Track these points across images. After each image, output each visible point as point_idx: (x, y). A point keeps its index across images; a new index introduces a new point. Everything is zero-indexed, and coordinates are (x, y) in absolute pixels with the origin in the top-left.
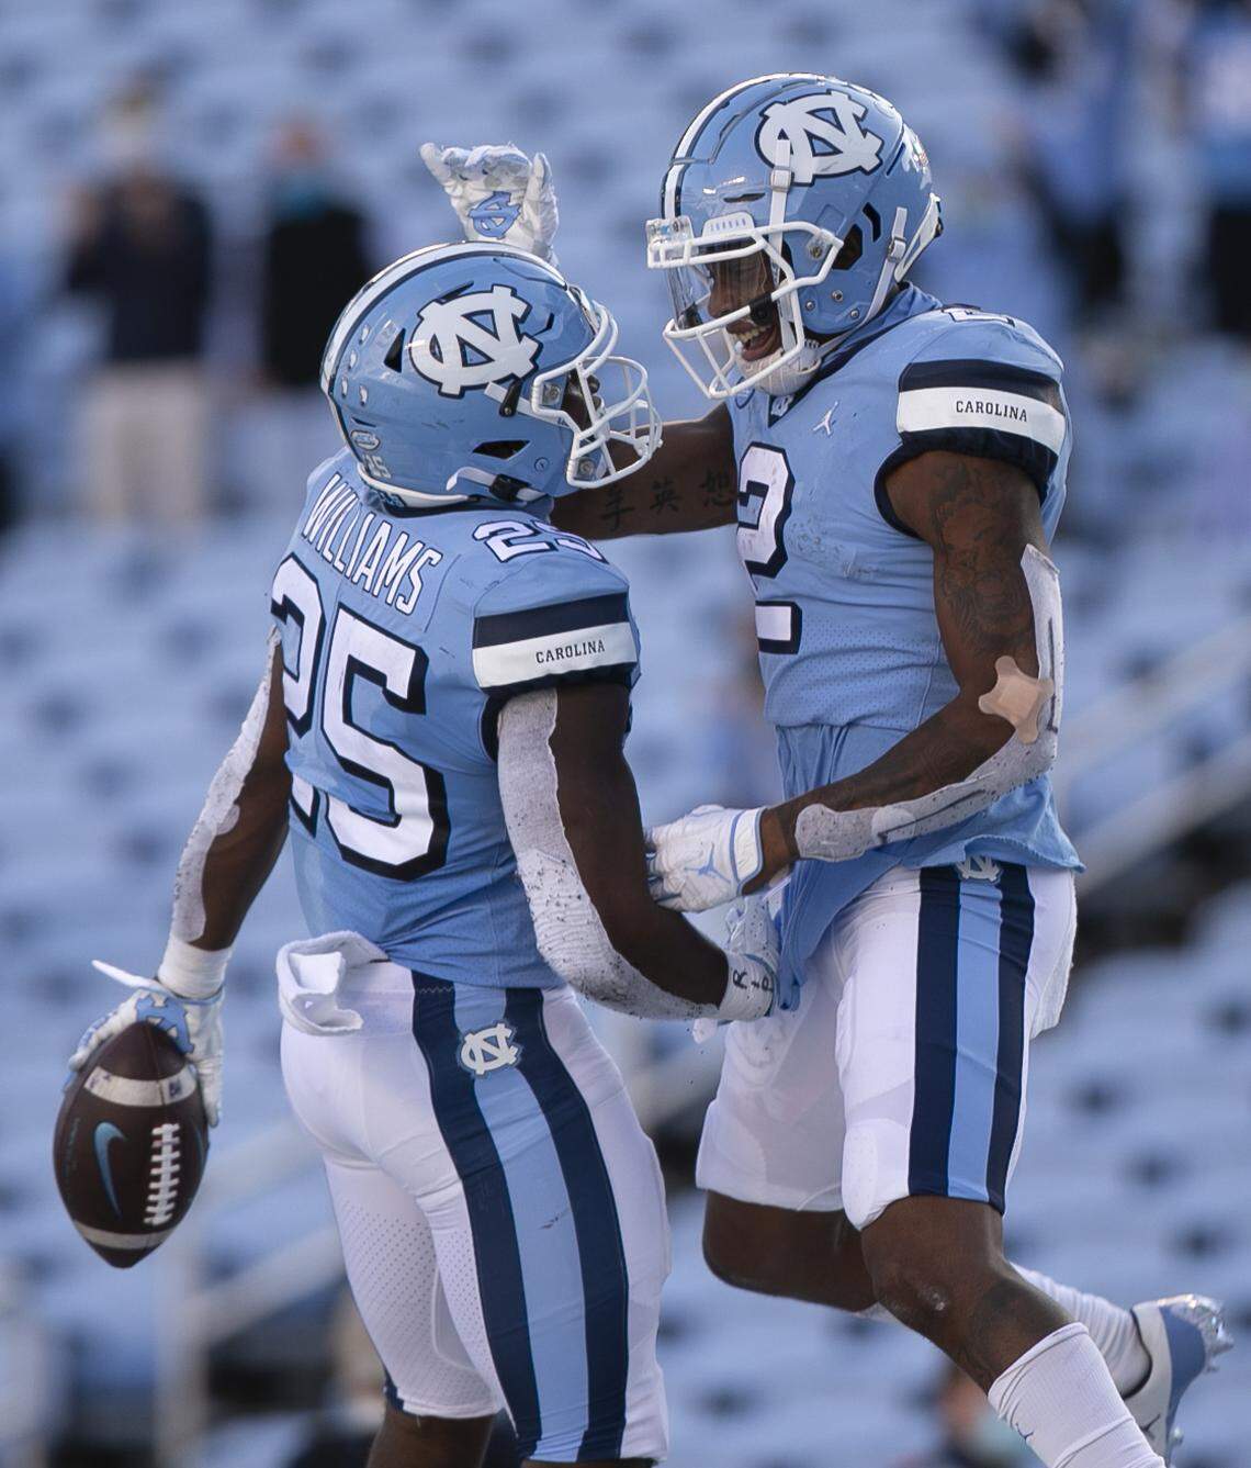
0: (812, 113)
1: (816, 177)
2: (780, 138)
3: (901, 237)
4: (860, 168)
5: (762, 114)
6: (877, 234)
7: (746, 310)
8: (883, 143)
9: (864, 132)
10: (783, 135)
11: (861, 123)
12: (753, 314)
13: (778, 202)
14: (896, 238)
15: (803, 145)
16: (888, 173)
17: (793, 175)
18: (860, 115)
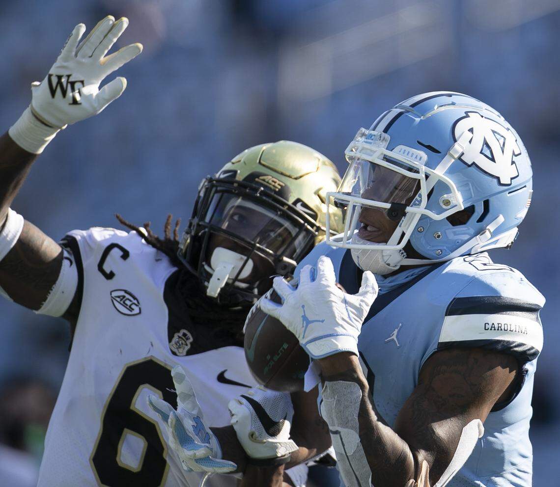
0: (494, 132)
1: (474, 164)
3: (492, 231)
4: (498, 178)
5: (466, 113)
6: (481, 220)
7: (388, 206)
8: (518, 176)
9: (513, 163)
10: (471, 130)
11: (514, 157)
12: (390, 210)
14: (489, 230)
15: (478, 144)
16: (509, 193)
17: (463, 154)
18: (516, 153)
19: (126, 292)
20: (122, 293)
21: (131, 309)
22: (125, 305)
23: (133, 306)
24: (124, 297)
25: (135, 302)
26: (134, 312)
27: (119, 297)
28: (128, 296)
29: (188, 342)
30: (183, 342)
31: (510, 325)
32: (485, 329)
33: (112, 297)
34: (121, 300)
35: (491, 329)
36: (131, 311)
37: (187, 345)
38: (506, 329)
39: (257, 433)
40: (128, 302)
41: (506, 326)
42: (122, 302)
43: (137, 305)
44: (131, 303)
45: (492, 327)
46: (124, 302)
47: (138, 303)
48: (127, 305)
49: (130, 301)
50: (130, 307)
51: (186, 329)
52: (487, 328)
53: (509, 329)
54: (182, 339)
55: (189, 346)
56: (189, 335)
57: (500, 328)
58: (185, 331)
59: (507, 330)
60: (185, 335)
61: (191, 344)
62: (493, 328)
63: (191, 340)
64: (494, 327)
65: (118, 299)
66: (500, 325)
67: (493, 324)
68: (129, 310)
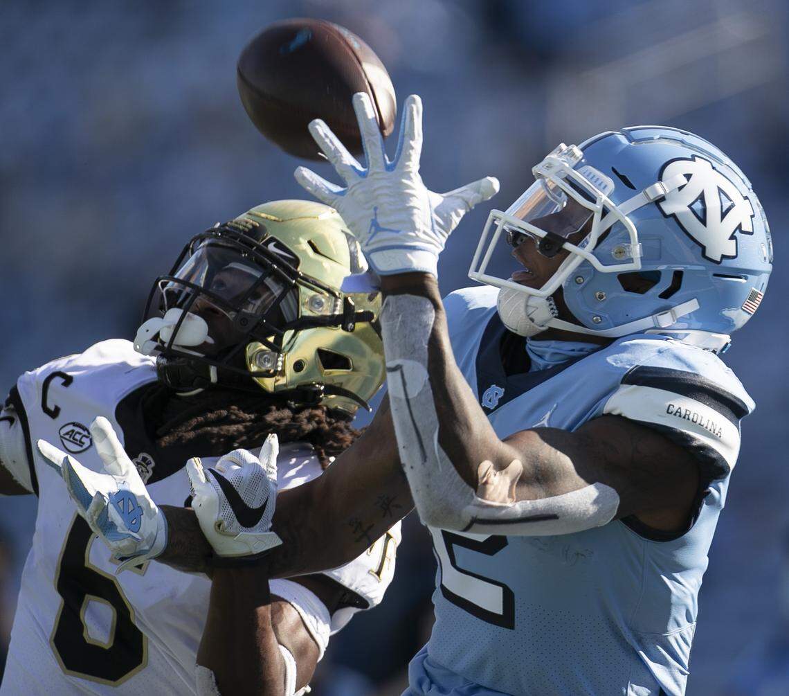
0: (720, 190)
1: (673, 215)
2: (685, 175)
4: (704, 248)
7: (543, 234)
8: (735, 257)
9: (733, 237)
10: (688, 176)
11: (738, 231)
12: (544, 241)
13: (638, 201)
15: (690, 195)
18: (744, 230)
19: (74, 424)
20: (70, 428)
21: (81, 444)
22: (75, 441)
23: (84, 440)
24: (73, 431)
25: (86, 433)
26: (85, 447)
27: (67, 434)
28: (77, 429)
29: (149, 467)
30: (144, 469)
31: (702, 417)
32: (668, 412)
33: (61, 437)
34: (70, 437)
35: (675, 415)
36: (82, 446)
37: (148, 472)
38: (695, 420)
39: (225, 523)
40: (78, 437)
41: (696, 416)
42: (71, 439)
43: (87, 437)
44: (80, 436)
45: (677, 412)
46: (74, 438)
47: (89, 433)
48: (76, 440)
49: (80, 434)
50: (80, 441)
51: (147, 453)
52: (670, 411)
53: (699, 422)
54: (142, 465)
55: (151, 473)
56: (150, 458)
57: (687, 416)
58: (145, 455)
59: (696, 422)
60: (144, 459)
61: (153, 469)
62: (678, 414)
63: (153, 464)
64: (680, 413)
65: (67, 437)
66: (688, 413)
67: (680, 408)
68: (80, 445)
